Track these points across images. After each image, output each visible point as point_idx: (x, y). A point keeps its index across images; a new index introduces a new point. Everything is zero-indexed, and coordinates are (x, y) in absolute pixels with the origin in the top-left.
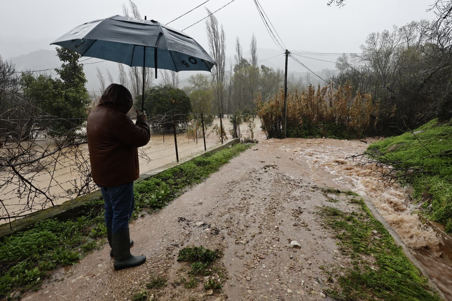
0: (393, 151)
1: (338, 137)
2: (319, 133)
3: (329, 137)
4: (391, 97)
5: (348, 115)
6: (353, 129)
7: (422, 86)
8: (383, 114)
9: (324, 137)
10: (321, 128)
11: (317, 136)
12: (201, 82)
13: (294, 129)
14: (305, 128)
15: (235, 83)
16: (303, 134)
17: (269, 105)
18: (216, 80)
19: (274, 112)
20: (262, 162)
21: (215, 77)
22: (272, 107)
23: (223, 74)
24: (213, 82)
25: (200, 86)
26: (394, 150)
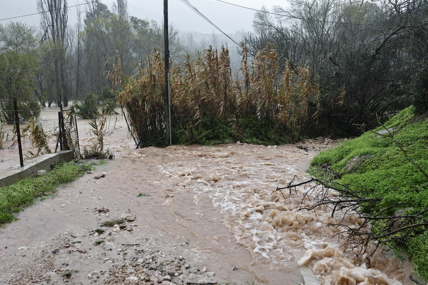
0: (354, 170)
1: (263, 140)
2: (231, 135)
3: (247, 140)
4: (336, 74)
5: (276, 102)
6: (285, 126)
7: (374, 58)
8: (326, 100)
9: (239, 142)
10: (233, 124)
11: (227, 141)
12: (20, 40)
13: (185, 129)
14: (205, 126)
15: (88, 45)
16: (203, 137)
17: (138, 83)
18: (51, 36)
19: (147, 95)
20: (100, 211)
21: (49, 31)
22: (144, 86)
23: (65, 27)
24: (45, 39)
25: (17, 46)
26: (357, 169)
